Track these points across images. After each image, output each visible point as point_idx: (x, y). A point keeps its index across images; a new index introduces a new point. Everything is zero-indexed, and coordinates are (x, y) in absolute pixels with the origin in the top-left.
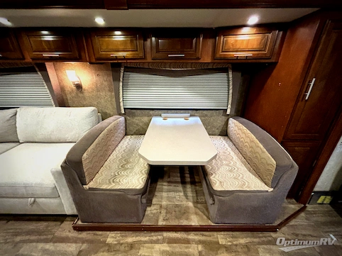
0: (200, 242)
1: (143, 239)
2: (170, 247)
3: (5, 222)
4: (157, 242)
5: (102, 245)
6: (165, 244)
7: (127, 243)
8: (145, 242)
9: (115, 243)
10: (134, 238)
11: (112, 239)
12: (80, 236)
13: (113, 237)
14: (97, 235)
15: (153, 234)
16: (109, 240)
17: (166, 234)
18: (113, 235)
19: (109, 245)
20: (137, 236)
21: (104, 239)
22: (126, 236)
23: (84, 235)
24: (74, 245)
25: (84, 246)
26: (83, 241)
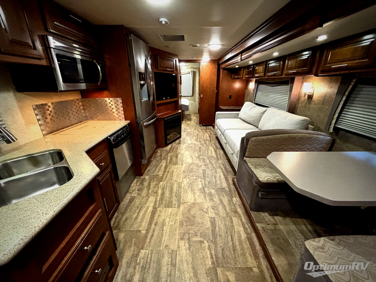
0: (261, 271)
1: (243, 218)
2: (245, 239)
3: (226, 159)
4: (245, 229)
5: (231, 196)
6: (245, 235)
7: (236, 209)
8: (241, 220)
9: (234, 203)
10: (241, 212)
11: (235, 200)
12: (231, 185)
13: (237, 200)
14: (235, 192)
15: (249, 225)
16: (234, 199)
17: (254, 235)
18: (238, 200)
19: (232, 200)
20: (243, 214)
21: (234, 196)
22: (240, 207)
23: (232, 187)
24: (226, 185)
25: (227, 189)
26: (229, 188)
